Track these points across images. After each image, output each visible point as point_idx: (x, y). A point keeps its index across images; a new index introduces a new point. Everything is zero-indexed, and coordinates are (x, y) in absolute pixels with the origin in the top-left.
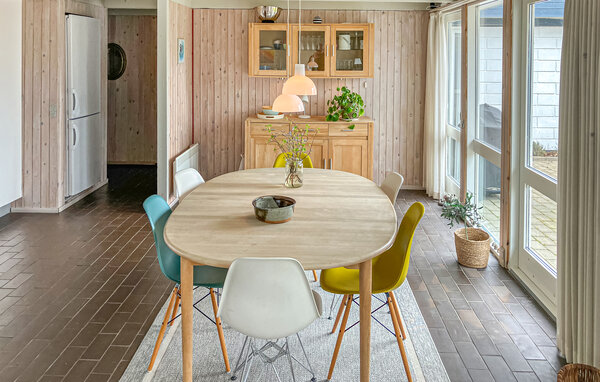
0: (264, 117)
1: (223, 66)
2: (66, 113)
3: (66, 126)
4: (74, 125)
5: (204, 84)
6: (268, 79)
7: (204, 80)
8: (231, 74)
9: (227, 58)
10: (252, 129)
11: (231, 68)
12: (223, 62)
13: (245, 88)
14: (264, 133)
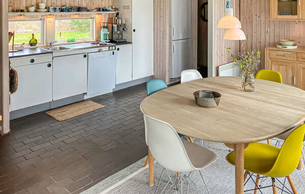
0: (280, 47)
1: (258, 13)
2: (170, 37)
3: (170, 43)
4: (173, 43)
5: (247, 24)
6: (288, 22)
7: (247, 22)
8: (263, 18)
9: (260, 9)
10: (270, 54)
11: (263, 14)
12: (258, 11)
13: (272, 28)
14: (278, 57)
